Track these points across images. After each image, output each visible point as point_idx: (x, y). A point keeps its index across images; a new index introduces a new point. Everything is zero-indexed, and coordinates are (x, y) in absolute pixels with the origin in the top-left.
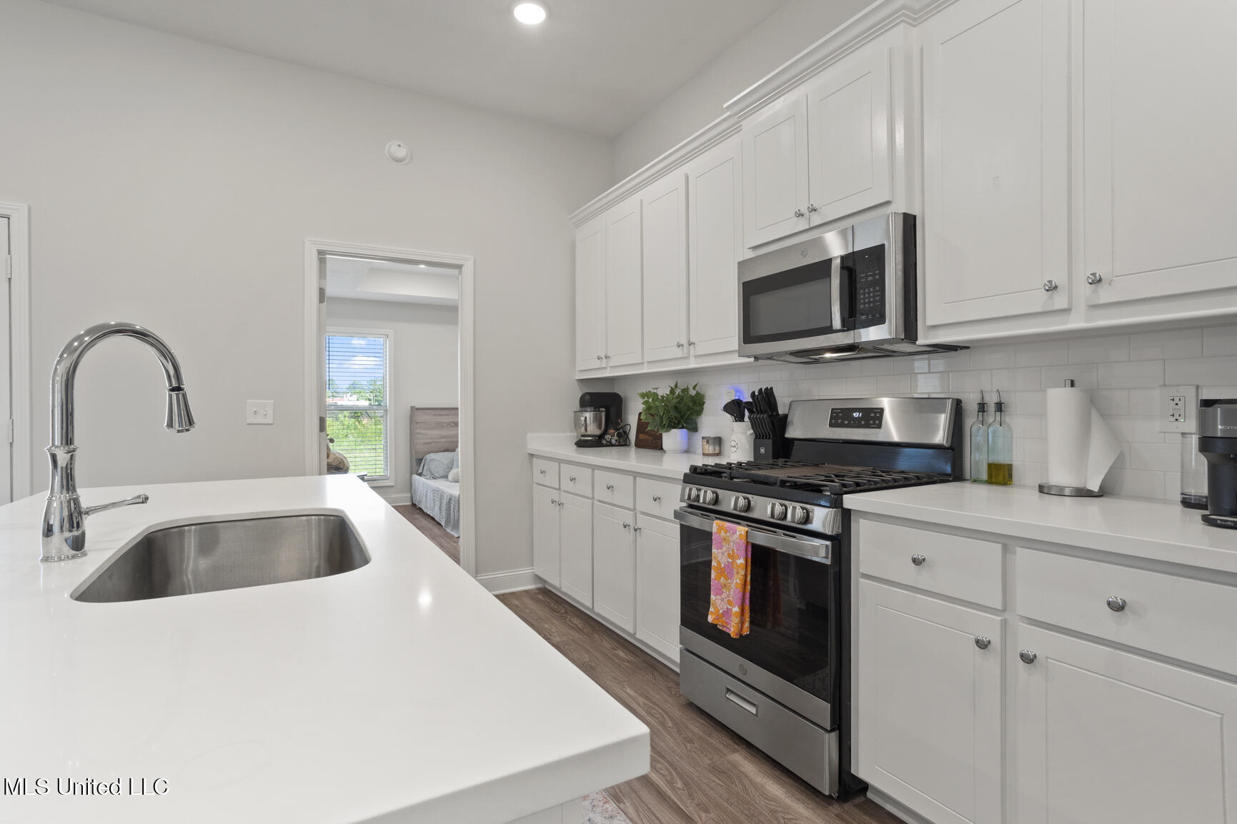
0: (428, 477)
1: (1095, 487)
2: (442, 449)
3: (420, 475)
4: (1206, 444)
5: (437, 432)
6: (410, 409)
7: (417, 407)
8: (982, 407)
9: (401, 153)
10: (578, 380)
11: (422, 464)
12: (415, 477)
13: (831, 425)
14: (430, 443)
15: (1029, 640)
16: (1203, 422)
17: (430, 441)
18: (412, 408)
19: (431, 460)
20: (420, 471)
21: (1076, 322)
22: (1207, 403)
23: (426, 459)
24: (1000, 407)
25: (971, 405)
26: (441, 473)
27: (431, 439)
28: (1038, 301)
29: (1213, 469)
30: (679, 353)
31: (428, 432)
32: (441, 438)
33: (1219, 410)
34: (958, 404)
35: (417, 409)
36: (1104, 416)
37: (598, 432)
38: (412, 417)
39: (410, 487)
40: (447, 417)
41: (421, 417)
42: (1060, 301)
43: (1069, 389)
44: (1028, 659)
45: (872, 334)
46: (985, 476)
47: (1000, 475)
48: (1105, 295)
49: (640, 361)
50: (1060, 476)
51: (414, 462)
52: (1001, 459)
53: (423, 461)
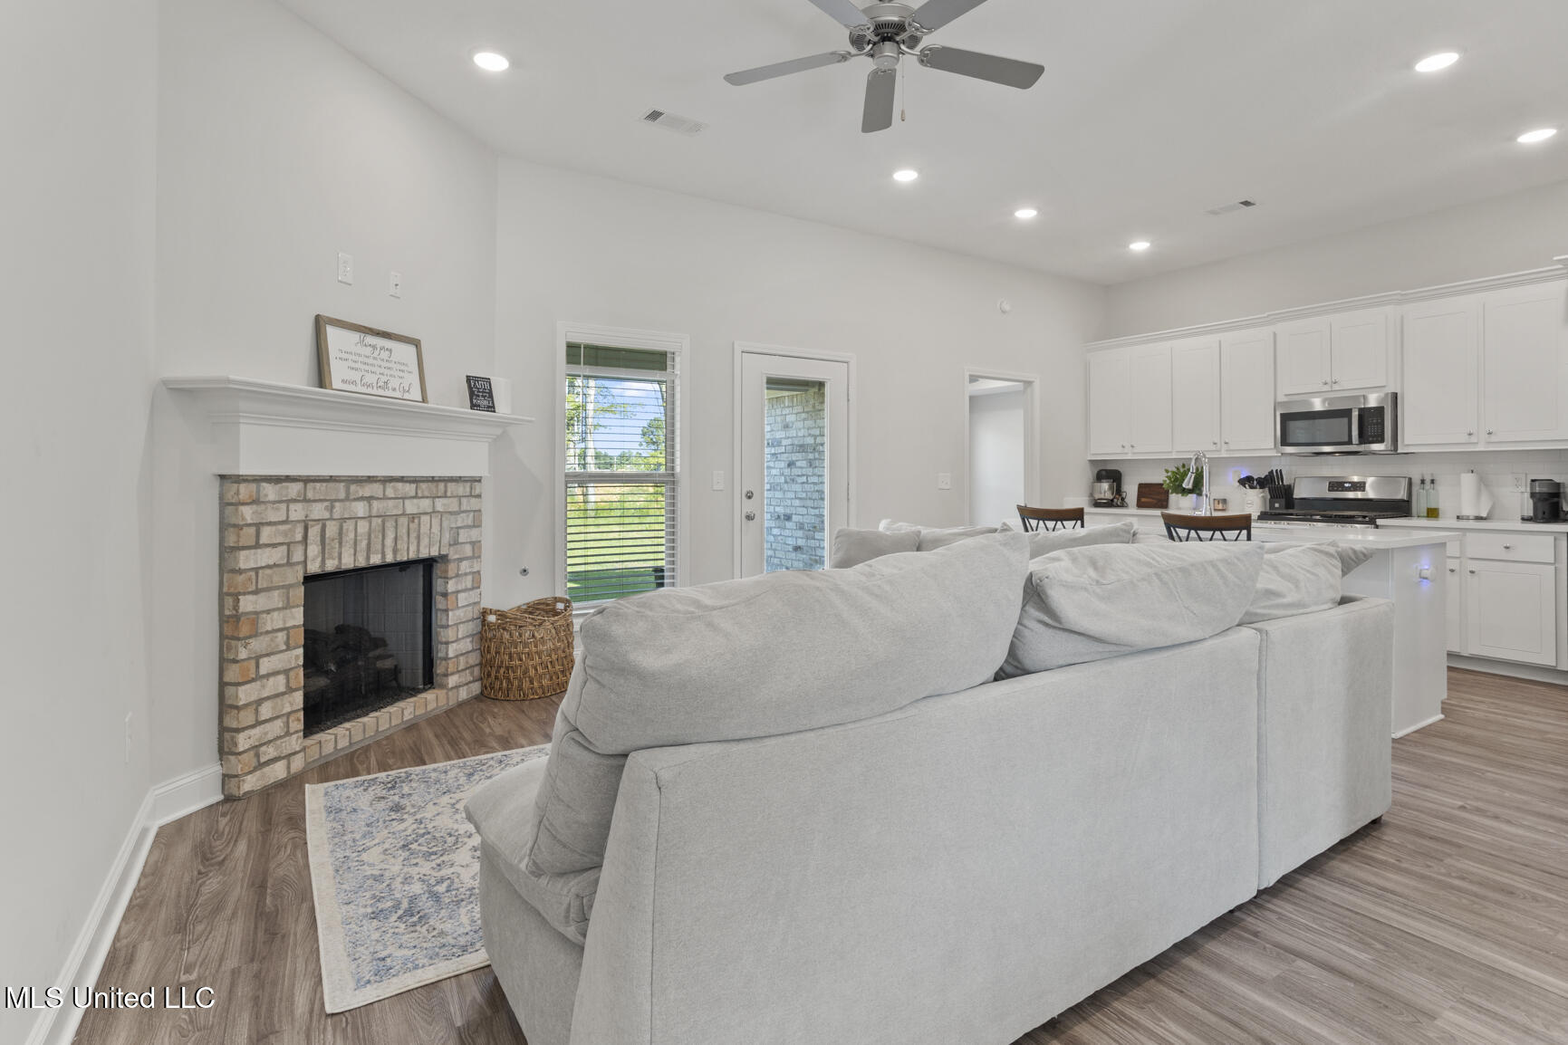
1: (1484, 515)
4: (1533, 495)
8: (1423, 482)
9: (1007, 307)
10: (1090, 461)
13: (1329, 490)
15: (1473, 565)
16: (1532, 487)
21: (1480, 448)
22: (1533, 481)
24: (1433, 482)
25: (1416, 480)
28: (1465, 438)
29: (1535, 504)
30: (1213, 448)
33: (1537, 483)
34: (1410, 479)
36: (1486, 486)
37: (1111, 497)
42: (1473, 439)
43: (1471, 474)
44: (1472, 572)
45: (1376, 447)
46: (1425, 515)
47: (1433, 513)
48: (1493, 438)
49: (1170, 450)
50: (1468, 511)
52: (1433, 506)
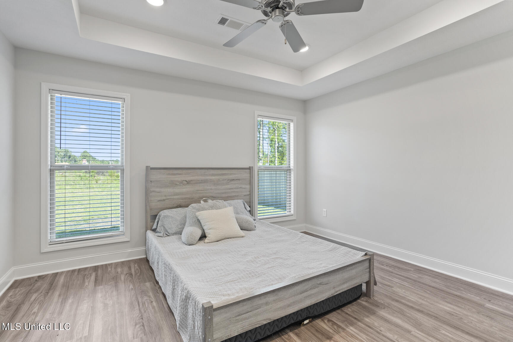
0: (161, 235)
2: (175, 206)
3: (154, 230)
5: (170, 190)
6: (145, 168)
7: (153, 165)
11: (156, 220)
12: (150, 234)
14: (164, 200)
17: (165, 198)
18: (147, 167)
19: (165, 217)
20: (154, 227)
23: (160, 216)
26: (174, 230)
27: (165, 196)
31: (162, 190)
32: (174, 195)
35: (152, 169)
38: (147, 175)
39: (145, 242)
40: (179, 176)
41: (156, 176)
51: (149, 220)
53: (157, 217)
